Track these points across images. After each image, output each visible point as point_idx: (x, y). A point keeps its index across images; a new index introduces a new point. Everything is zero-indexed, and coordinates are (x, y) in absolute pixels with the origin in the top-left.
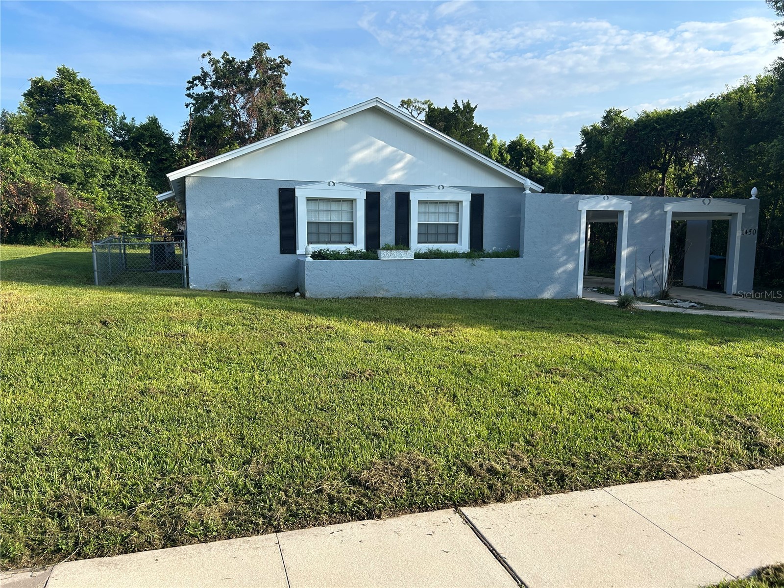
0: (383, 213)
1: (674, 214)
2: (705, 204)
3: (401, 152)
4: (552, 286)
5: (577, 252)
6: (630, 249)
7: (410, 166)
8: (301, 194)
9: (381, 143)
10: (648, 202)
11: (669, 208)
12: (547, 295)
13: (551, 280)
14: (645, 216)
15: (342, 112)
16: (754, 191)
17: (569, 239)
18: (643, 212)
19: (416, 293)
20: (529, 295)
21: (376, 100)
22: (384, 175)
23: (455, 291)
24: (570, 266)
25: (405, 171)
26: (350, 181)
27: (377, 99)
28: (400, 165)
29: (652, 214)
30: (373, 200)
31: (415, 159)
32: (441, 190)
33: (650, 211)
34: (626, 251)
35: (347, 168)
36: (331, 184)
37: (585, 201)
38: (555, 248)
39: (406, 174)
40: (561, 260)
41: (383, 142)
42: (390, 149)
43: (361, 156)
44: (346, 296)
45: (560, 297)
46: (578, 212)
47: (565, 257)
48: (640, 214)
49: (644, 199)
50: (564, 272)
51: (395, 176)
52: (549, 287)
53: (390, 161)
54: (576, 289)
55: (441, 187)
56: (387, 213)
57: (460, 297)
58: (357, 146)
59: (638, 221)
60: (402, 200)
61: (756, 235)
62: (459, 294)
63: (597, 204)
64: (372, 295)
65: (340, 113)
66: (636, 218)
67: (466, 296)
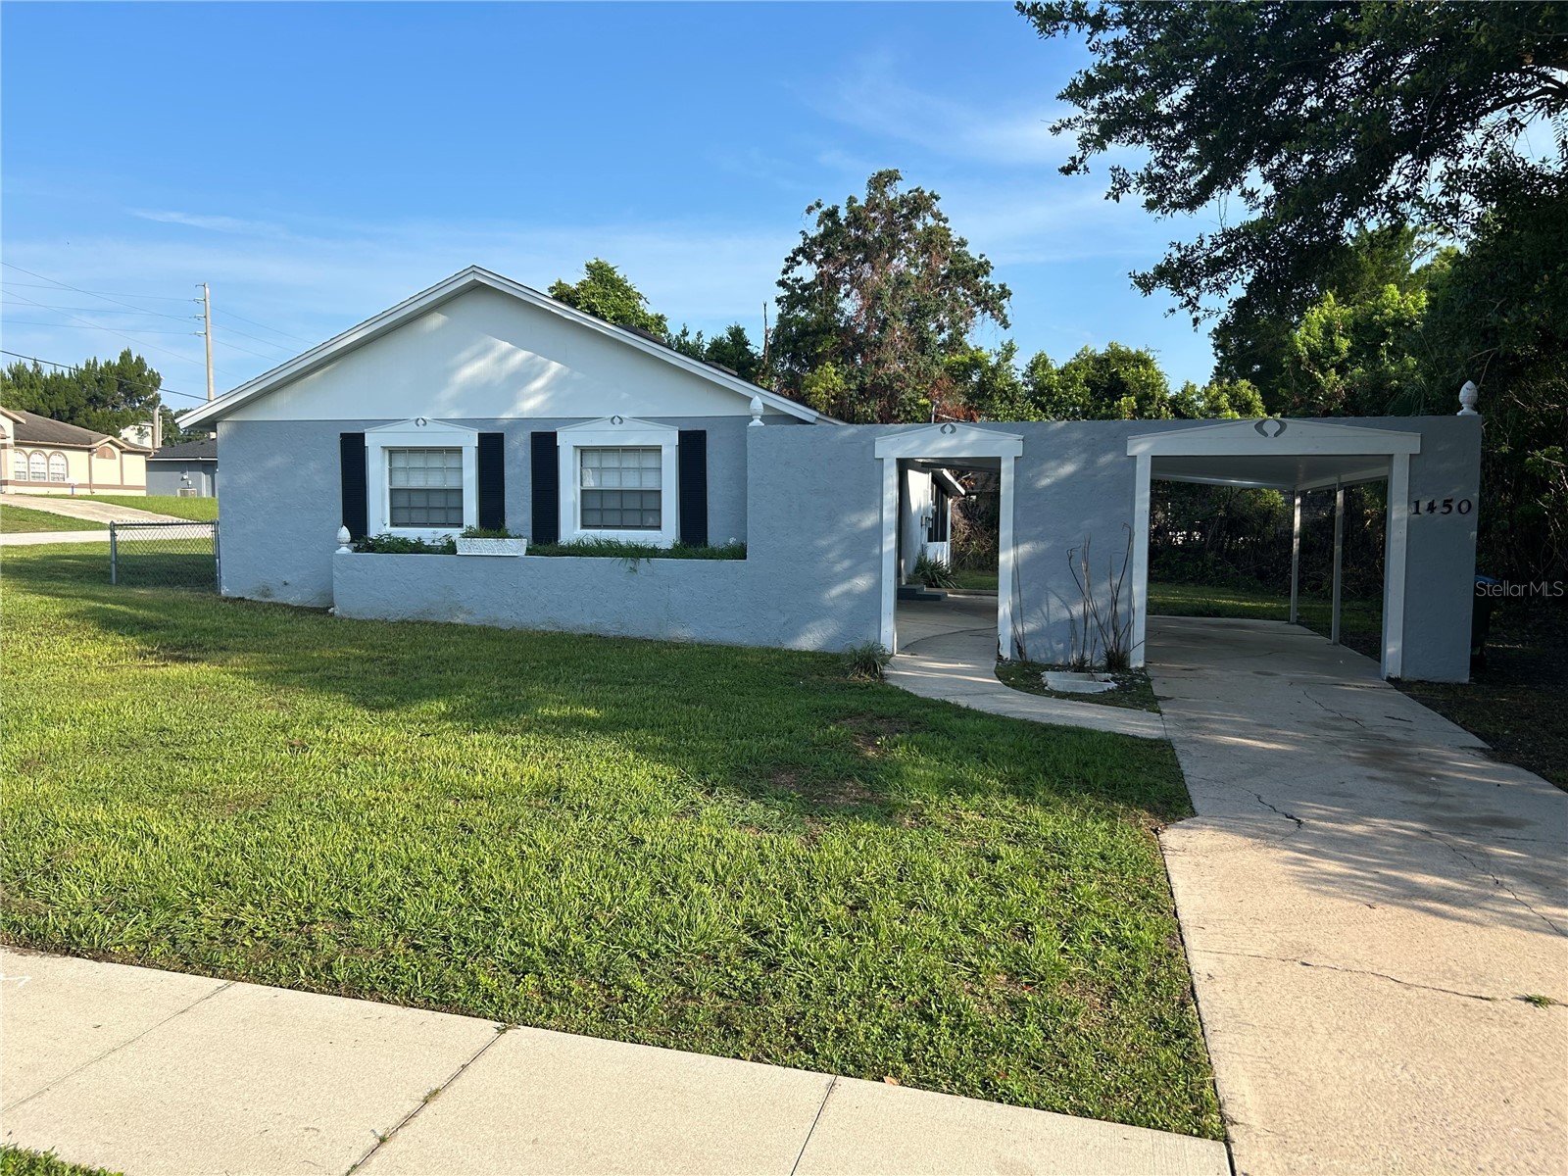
0: (508, 471)
1: (1157, 462)
2: (1266, 435)
3: (540, 358)
4: (818, 623)
5: (877, 551)
6: (1025, 549)
7: (557, 385)
8: (374, 442)
9: (506, 345)
10: (1076, 435)
11: (1143, 448)
12: (809, 640)
13: (818, 613)
14: (1068, 469)
15: (416, 298)
16: (1467, 392)
17: (855, 524)
18: (1061, 458)
19: (523, 621)
20: (767, 639)
21: (471, 270)
22: (511, 402)
23: (602, 620)
24: (862, 583)
25: (549, 394)
26: (454, 415)
27: (474, 269)
28: (539, 384)
29: (1090, 463)
30: (491, 448)
31: (567, 371)
32: (617, 426)
33: (1084, 456)
34: (1012, 553)
35: (446, 394)
36: (421, 422)
37: (893, 439)
38: (823, 543)
39: (549, 399)
40: (838, 568)
41: (507, 344)
42: (522, 355)
43: (472, 371)
44: (398, 618)
45: (835, 649)
46: (876, 462)
47: (847, 563)
48: (1053, 464)
49: (1063, 429)
50: (848, 594)
51: (532, 404)
52: (810, 626)
53: (521, 378)
54: (876, 633)
55: (617, 420)
56: (517, 470)
57: (612, 634)
58: (465, 355)
59: (1045, 482)
60: (544, 447)
61: (1474, 516)
62: (608, 627)
63: (926, 443)
64: (442, 618)
65: (413, 300)
66: (1041, 474)
67: (624, 632)
